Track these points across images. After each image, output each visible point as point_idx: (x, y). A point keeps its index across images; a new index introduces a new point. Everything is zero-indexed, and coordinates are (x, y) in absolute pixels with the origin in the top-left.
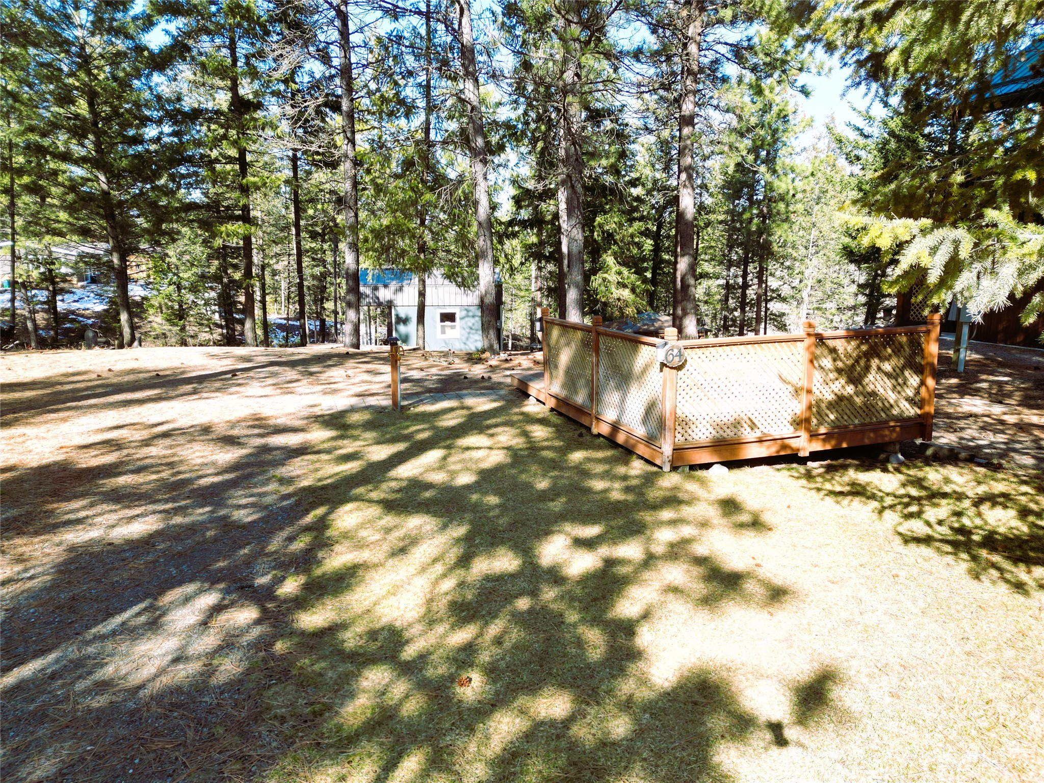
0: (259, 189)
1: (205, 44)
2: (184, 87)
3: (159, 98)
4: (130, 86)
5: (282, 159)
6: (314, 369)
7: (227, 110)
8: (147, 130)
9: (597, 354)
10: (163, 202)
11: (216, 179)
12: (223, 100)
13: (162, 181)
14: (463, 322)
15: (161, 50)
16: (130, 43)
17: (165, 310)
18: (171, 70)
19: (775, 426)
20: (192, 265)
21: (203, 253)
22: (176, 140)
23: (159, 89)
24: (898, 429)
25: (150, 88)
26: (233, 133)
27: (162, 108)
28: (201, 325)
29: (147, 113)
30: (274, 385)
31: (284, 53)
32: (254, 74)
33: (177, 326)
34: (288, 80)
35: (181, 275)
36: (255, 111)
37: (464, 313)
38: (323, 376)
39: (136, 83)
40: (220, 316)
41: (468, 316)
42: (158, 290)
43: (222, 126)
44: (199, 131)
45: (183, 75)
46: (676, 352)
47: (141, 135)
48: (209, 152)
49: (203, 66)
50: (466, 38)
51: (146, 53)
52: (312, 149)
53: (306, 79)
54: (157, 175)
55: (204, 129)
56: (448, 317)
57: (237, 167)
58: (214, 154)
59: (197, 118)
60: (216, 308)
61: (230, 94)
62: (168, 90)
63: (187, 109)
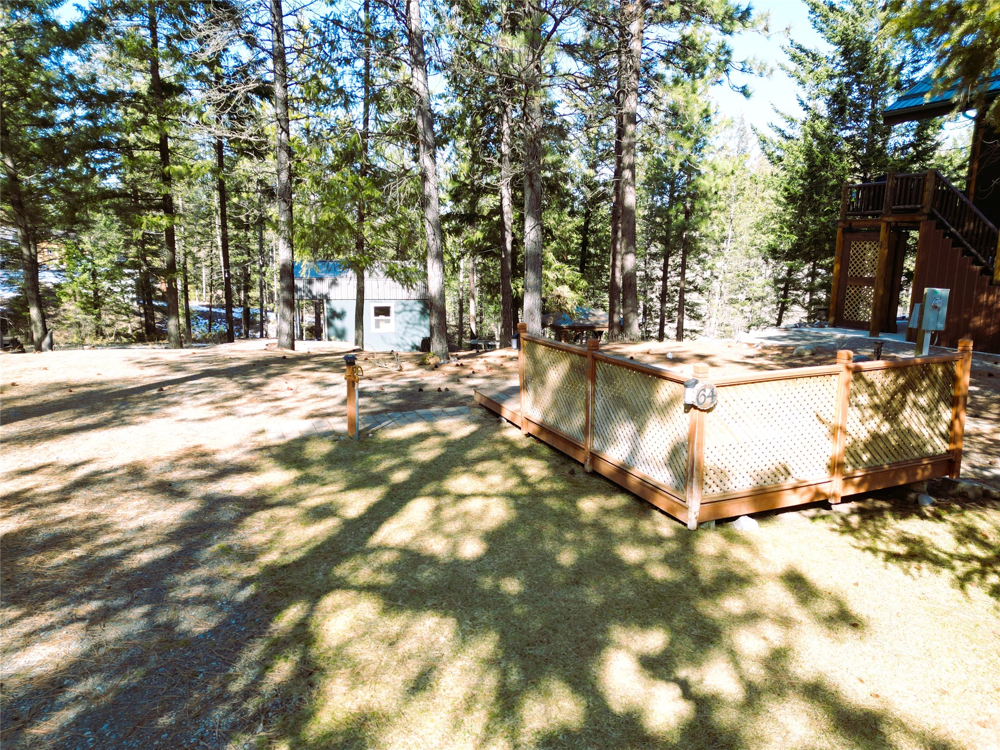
0: (183, 178)
1: (123, 22)
2: (100, 68)
3: (71, 77)
4: (38, 64)
5: (204, 145)
6: (255, 380)
7: (146, 94)
8: (58, 112)
9: (594, 382)
10: (76, 188)
11: (136, 164)
12: (141, 83)
13: (74, 167)
14: (400, 316)
15: (73, 27)
16: (36, 18)
17: (78, 298)
18: (84, 49)
19: (806, 471)
20: (109, 252)
21: (120, 240)
22: (90, 123)
23: (71, 69)
24: (929, 466)
25: (62, 69)
26: (153, 118)
27: (75, 89)
28: (119, 313)
29: (57, 93)
30: (212, 403)
31: (211, 34)
32: (176, 55)
33: (93, 314)
34: (214, 63)
35: (96, 262)
36: (177, 95)
37: (401, 308)
38: (266, 390)
39: (45, 61)
40: (138, 303)
41: (405, 311)
42: (72, 278)
43: (141, 110)
44: (115, 115)
45: (98, 55)
46: (708, 392)
47: (52, 118)
48: (126, 136)
49: (120, 45)
50: (414, 25)
51: (54, 29)
52: (243, 138)
53: (232, 63)
54: (69, 160)
55: (121, 112)
56: (383, 311)
57: (158, 154)
58: (132, 138)
59: (114, 101)
60: (135, 296)
61: (149, 77)
62: (82, 71)
63: (102, 91)
